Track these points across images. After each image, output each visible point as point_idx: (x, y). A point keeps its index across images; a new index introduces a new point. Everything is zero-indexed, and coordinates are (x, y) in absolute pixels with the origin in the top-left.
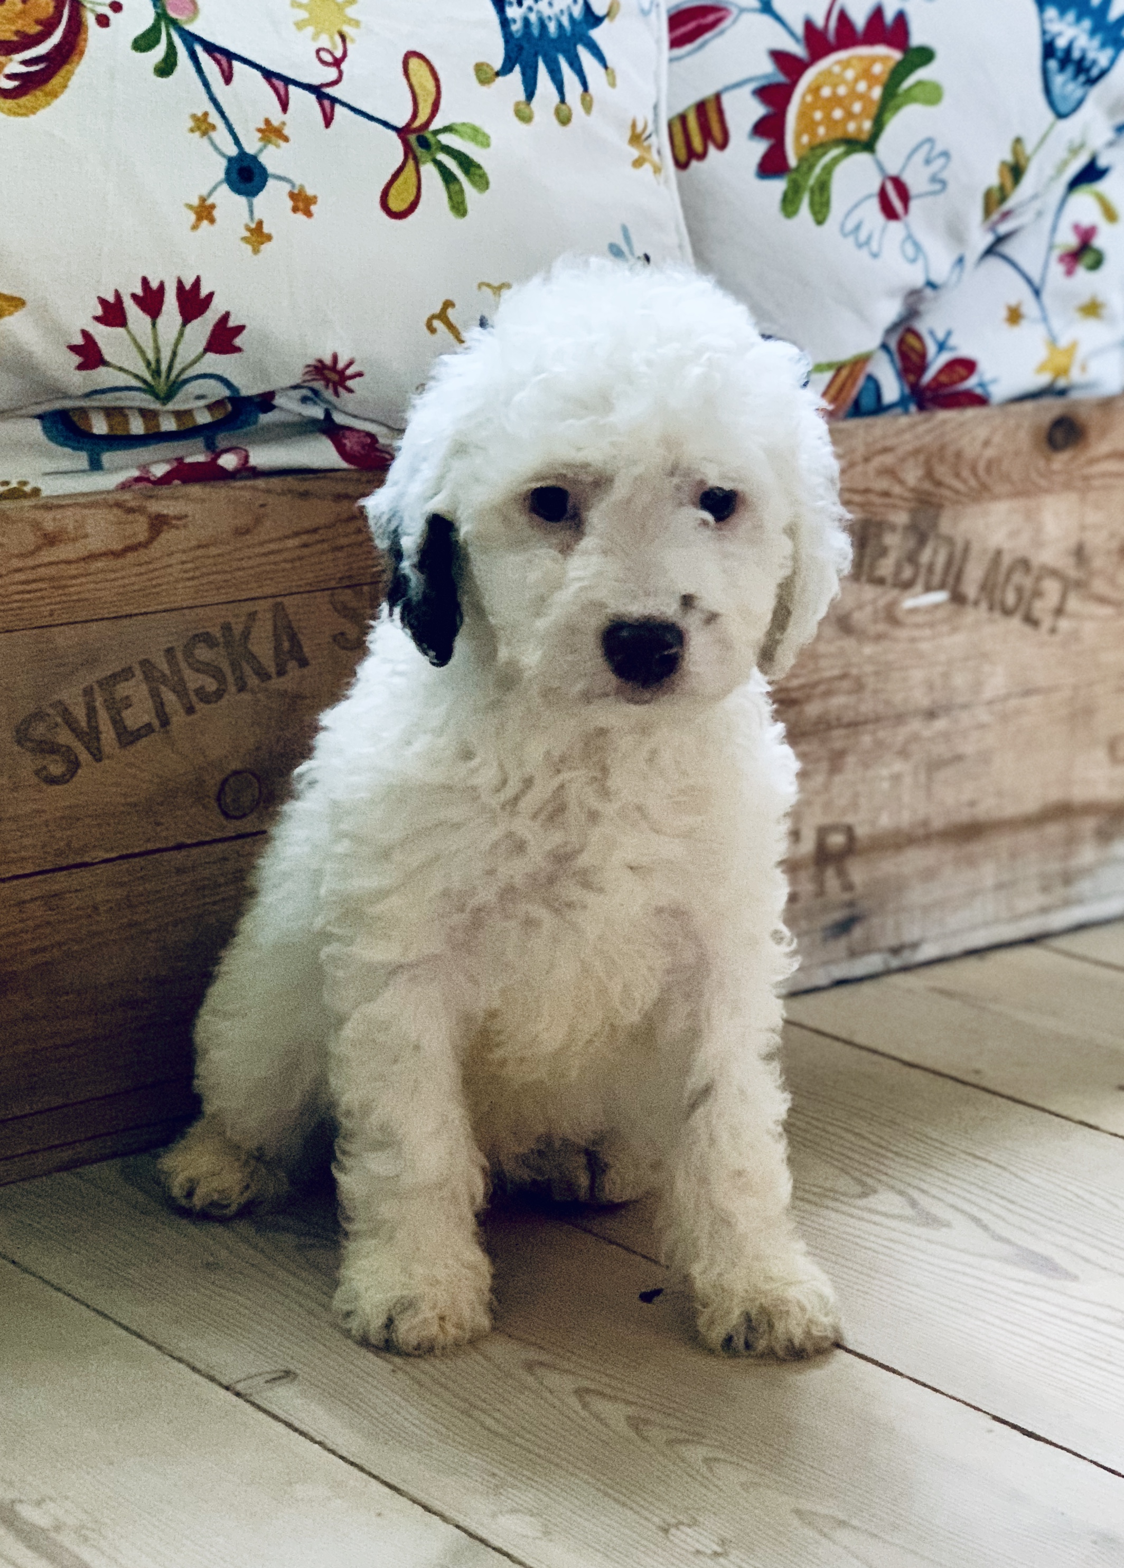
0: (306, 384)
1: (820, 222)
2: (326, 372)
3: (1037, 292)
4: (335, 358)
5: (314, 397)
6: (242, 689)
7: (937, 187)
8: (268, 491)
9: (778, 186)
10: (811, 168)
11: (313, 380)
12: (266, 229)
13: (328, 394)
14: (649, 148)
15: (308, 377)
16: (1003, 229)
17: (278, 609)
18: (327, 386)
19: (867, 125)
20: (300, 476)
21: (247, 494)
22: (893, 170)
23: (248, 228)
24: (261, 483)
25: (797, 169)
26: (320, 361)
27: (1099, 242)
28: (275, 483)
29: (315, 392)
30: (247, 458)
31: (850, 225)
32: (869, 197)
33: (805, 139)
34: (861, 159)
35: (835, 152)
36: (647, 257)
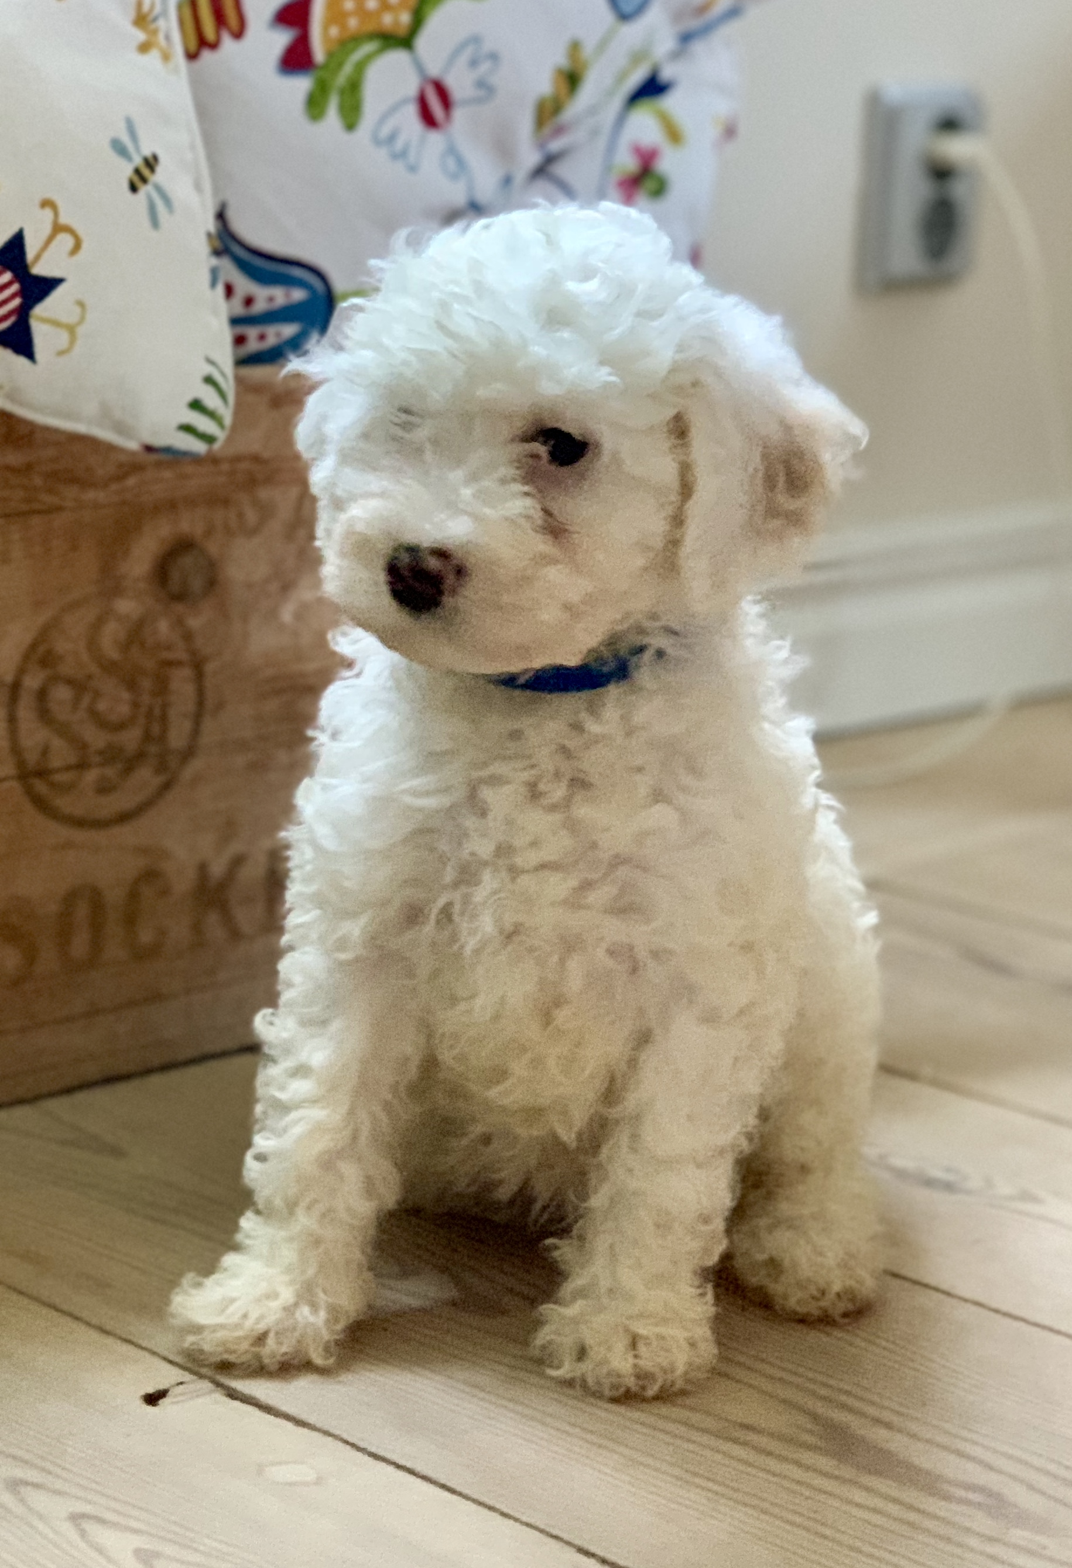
7: (482, 93)
9: (301, 85)
10: (340, 65)
14: (155, 32)
16: (555, 146)
19: (405, 18)
22: (434, 70)
25: (325, 66)
31: (385, 131)
32: (404, 102)
33: (334, 31)
34: (397, 57)
35: (368, 47)
36: (155, 158)
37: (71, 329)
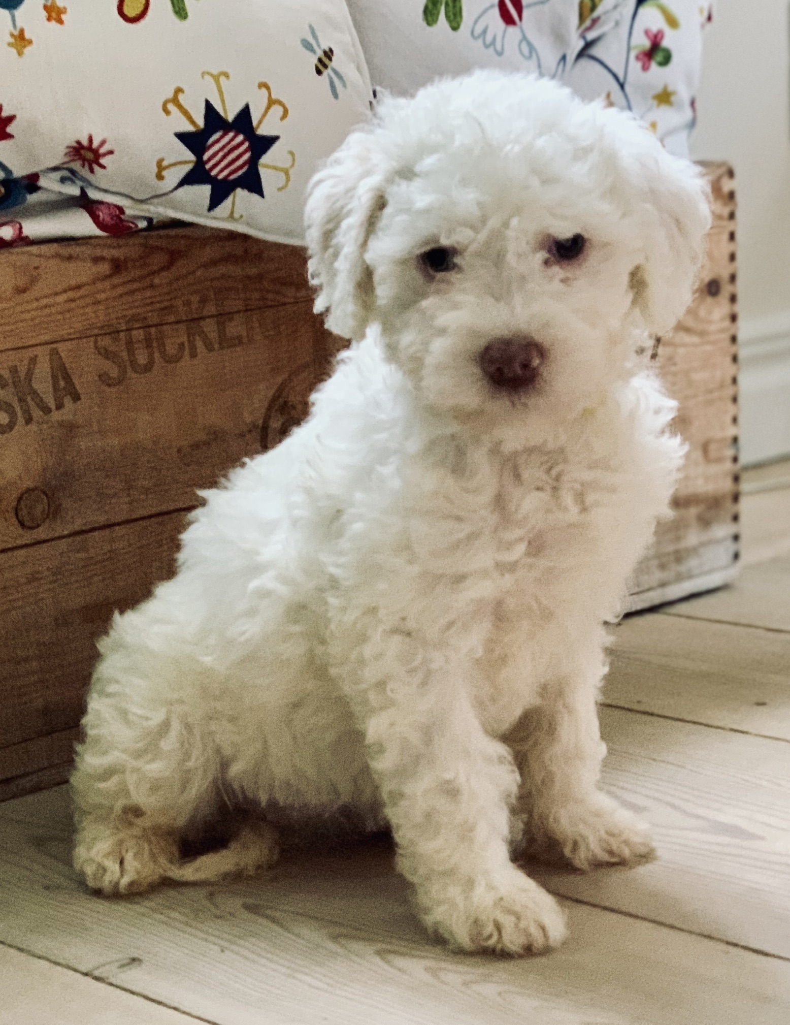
0: (65, 166)
1: (455, 28)
2: (83, 152)
3: (622, 86)
4: (91, 139)
5: (71, 176)
6: (29, 420)
8: (40, 256)
11: (73, 160)
12: (27, 35)
13: (85, 172)
15: (66, 159)
16: (591, 36)
17: (55, 353)
18: (83, 166)
20: (64, 244)
21: (24, 258)
23: (12, 35)
24: (34, 249)
26: (78, 142)
27: (666, 43)
28: (44, 249)
29: (73, 172)
30: (21, 228)
31: (478, 30)
32: (492, 6)
36: (331, 51)
37: (286, 172)
